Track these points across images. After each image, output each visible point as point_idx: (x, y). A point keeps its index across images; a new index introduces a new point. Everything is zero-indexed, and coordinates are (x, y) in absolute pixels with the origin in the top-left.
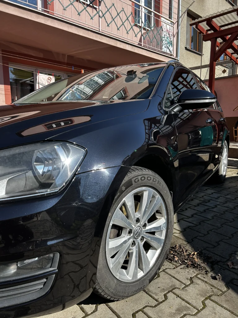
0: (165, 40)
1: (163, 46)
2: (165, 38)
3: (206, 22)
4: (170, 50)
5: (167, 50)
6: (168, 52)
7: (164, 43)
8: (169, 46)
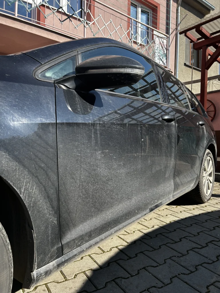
0: (158, 52)
1: (156, 58)
2: (158, 50)
3: (195, 29)
4: (163, 62)
5: (160, 62)
6: (161, 63)
7: (157, 55)
8: (163, 58)
